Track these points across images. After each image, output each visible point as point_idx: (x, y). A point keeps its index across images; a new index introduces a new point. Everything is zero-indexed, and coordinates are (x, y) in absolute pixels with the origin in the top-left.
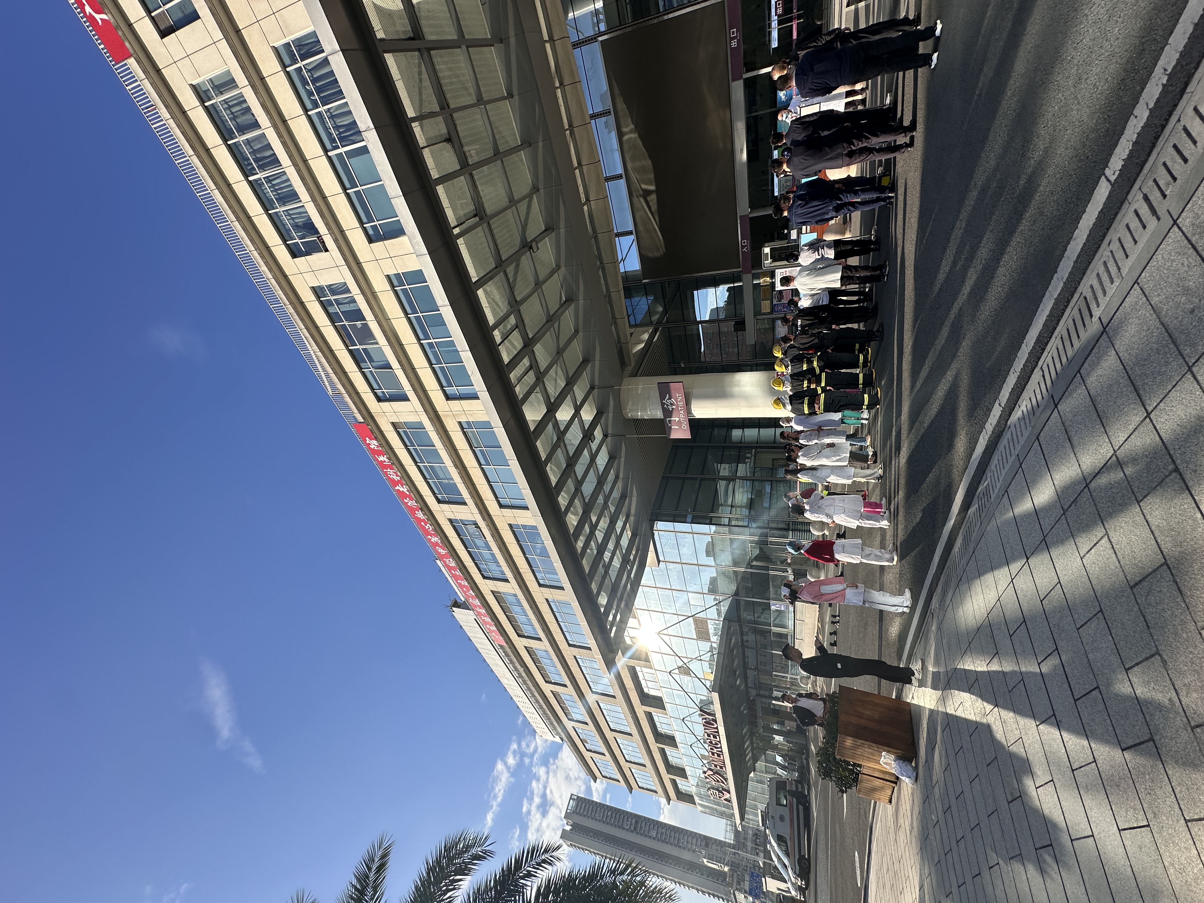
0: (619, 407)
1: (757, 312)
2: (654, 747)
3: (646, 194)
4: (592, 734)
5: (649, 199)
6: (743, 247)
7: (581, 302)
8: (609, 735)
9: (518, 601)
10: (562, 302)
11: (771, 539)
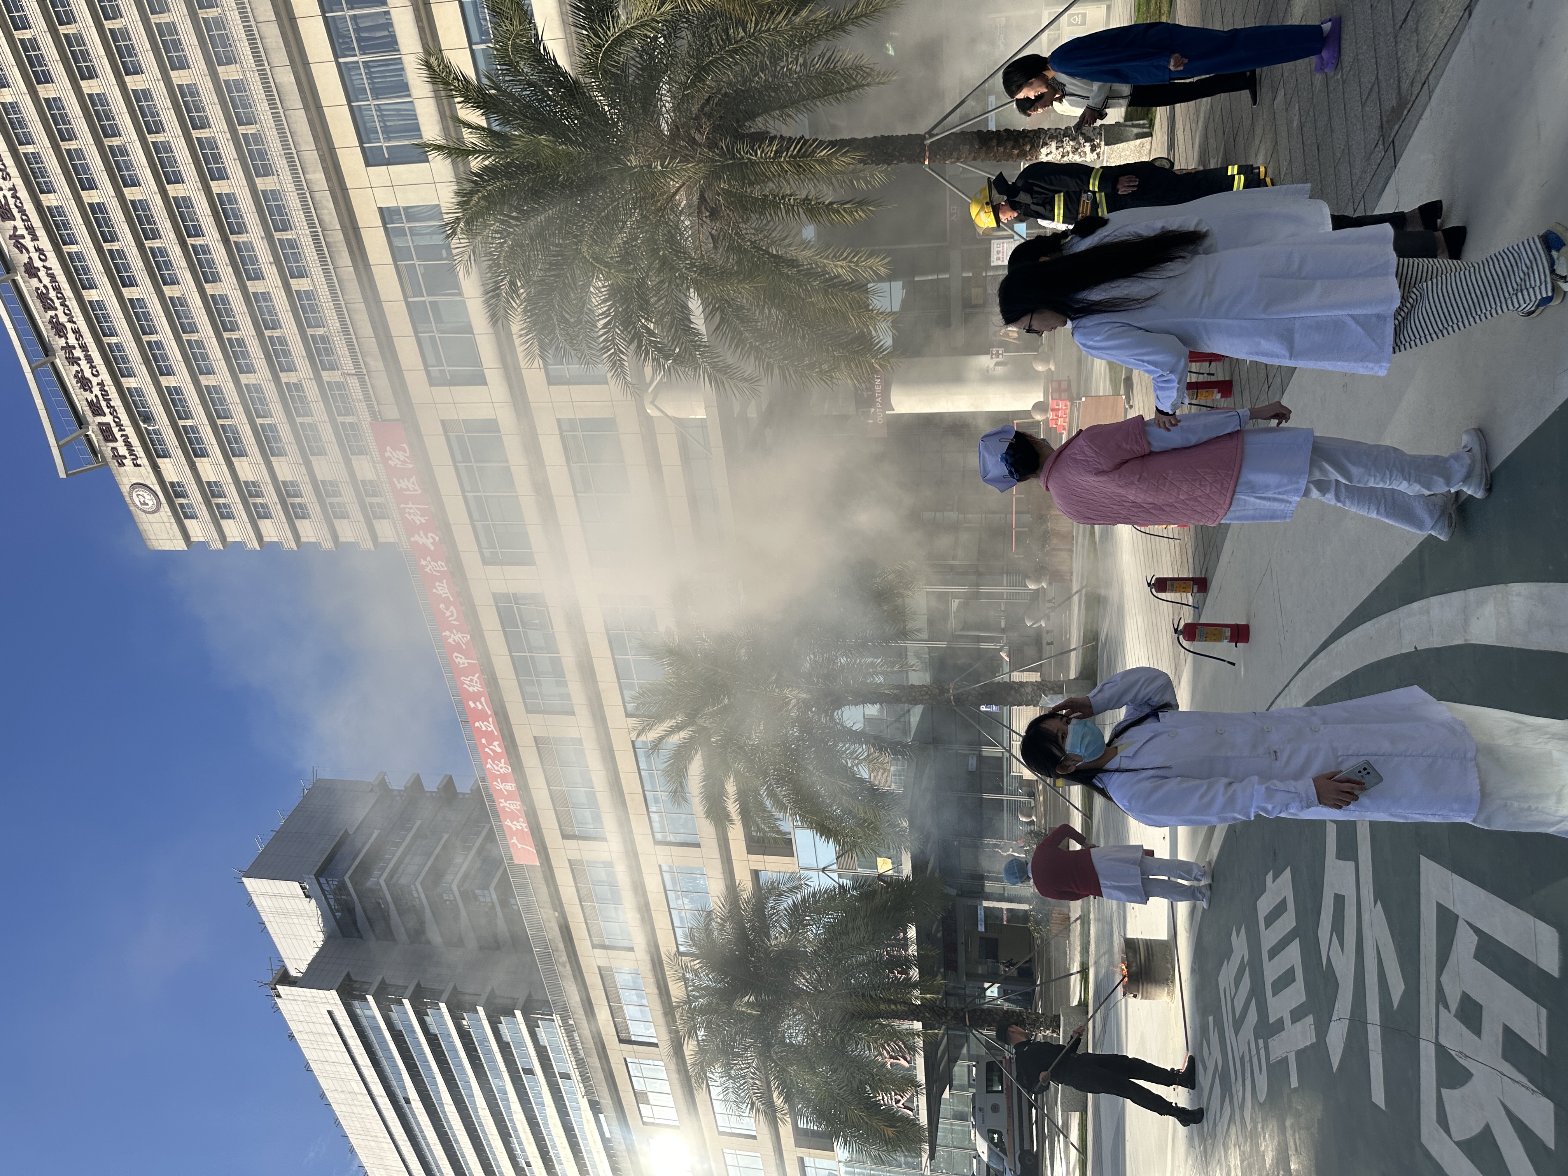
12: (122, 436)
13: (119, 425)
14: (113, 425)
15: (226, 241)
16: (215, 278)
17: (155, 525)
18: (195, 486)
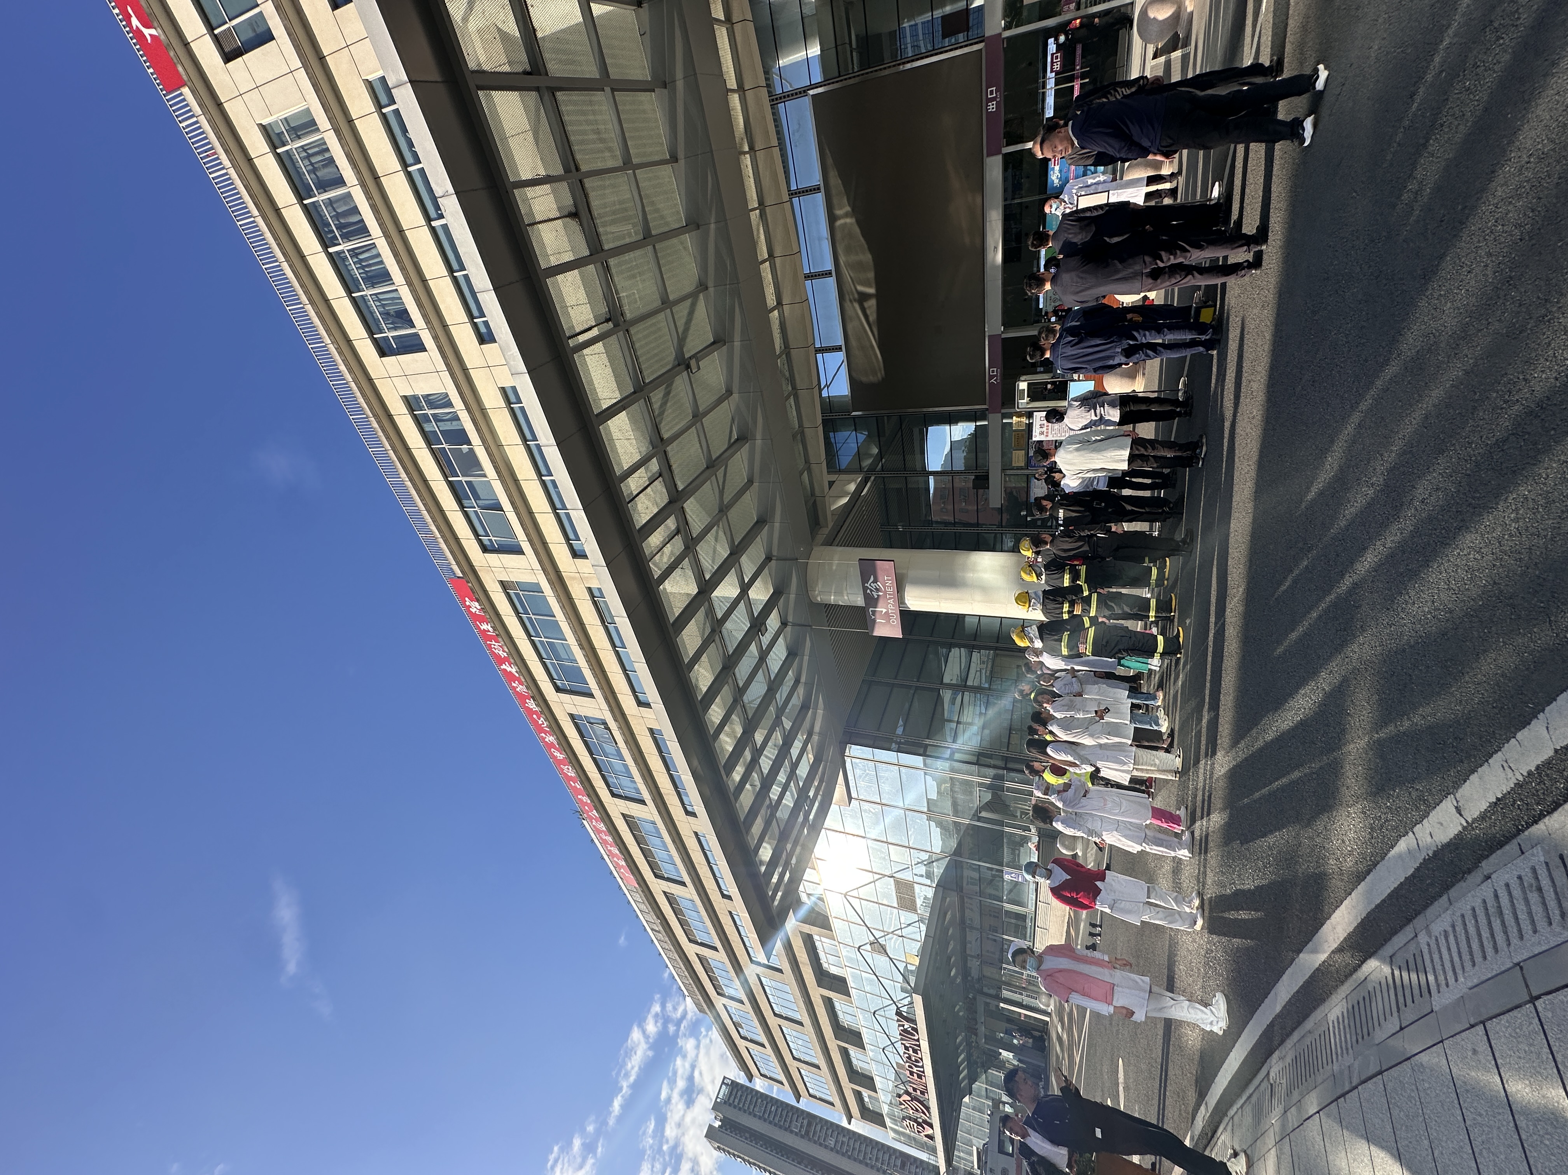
0: (805, 587)
1: (1006, 466)
2: (833, 1044)
3: (863, 298)
4: (749, 1016)
5: (866, 305)
6: (991, 377)
7: (759, 442)
8: (772, 1021)
9: (657, 829)
10: (732, 440)
11: (1008, 784)
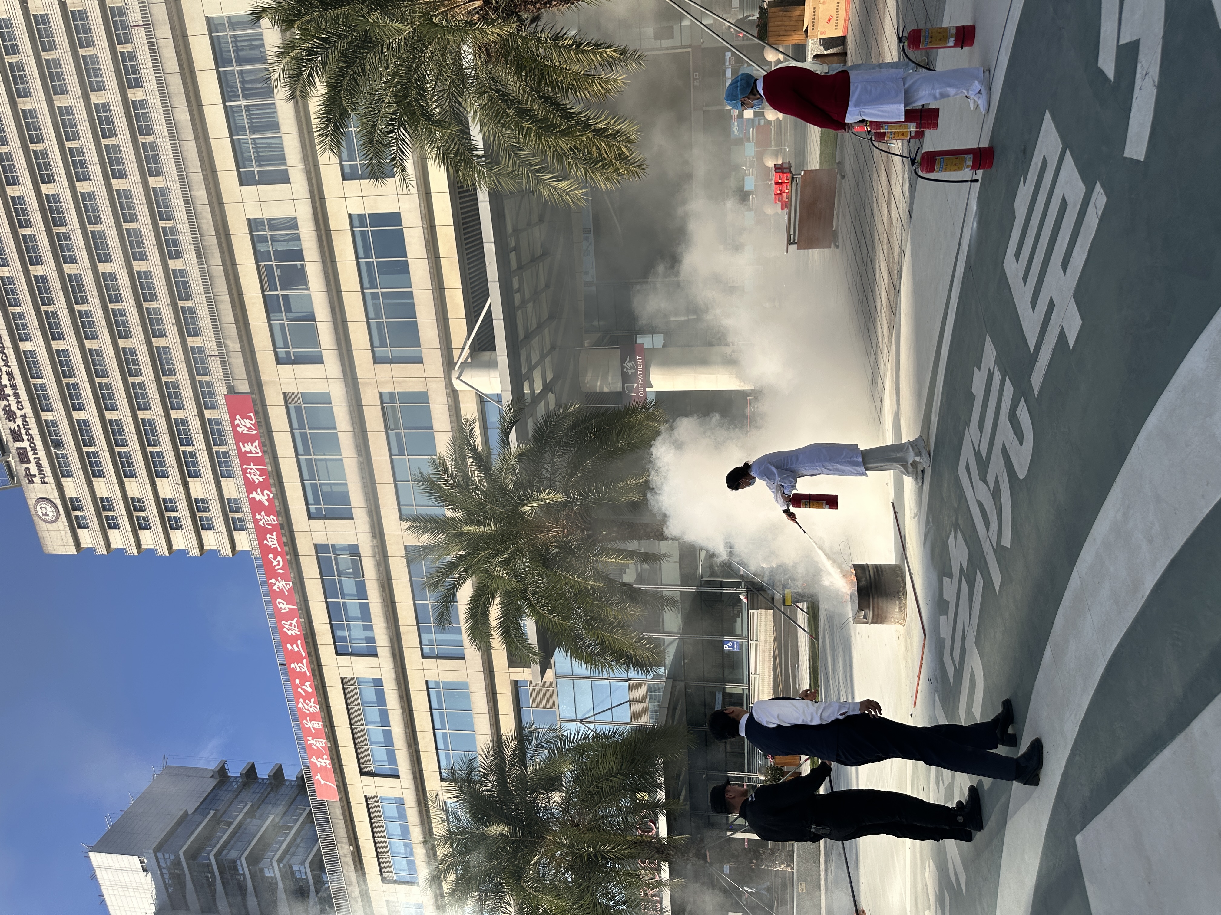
9: (383, 691)
12: (35, 458)
13: (34, 449)
14: (29, 449)
15: (139, 307)
16: (127, 335)
17: (52, 533)
18: (90, 501)
